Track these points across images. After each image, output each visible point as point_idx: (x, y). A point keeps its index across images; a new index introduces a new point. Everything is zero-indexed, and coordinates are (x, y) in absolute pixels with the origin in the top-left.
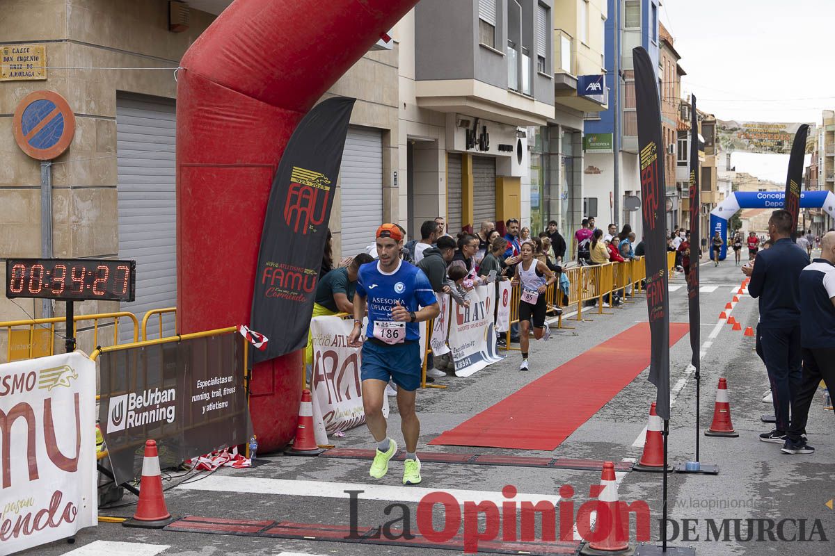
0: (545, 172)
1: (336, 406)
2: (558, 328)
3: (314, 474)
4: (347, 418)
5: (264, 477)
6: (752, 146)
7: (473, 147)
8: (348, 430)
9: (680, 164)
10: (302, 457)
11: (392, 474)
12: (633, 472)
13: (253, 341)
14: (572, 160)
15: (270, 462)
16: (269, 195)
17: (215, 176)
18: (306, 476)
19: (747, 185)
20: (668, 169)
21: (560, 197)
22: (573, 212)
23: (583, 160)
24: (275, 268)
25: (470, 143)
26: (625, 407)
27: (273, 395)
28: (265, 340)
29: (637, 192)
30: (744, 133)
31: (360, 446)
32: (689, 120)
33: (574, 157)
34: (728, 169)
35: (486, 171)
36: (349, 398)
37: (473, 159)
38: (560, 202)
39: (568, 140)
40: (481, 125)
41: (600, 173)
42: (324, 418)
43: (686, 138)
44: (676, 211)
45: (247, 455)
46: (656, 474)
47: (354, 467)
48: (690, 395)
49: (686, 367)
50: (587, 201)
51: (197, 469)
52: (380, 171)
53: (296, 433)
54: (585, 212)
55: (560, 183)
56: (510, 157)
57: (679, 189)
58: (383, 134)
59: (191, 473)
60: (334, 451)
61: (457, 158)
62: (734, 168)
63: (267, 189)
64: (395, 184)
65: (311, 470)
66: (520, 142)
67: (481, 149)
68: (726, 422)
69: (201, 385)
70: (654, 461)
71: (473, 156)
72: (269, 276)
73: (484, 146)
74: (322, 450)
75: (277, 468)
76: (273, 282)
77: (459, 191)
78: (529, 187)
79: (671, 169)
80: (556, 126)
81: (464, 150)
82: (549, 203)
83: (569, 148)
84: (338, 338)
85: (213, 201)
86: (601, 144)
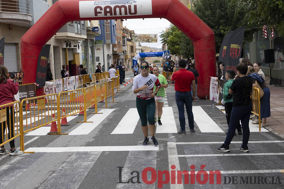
6: (141, 41)
7: (68, 47)
9: (123, 46)
20: (119, 48)
21: (89, 57)
23: (95, 47)
29: (111, 54)
32: (125, 33)
39: (91, 42)
40: (69, 41)
41: (100, 50)
43: (125, 38)
44: (123, 59)
54: (96, 60)
57: (124, 53)
61: (64, 50)
62: (141, 45)
66: (79, 44)
67: (70, 47)
73: (70, 46)
77: (65, 57)
79: (120, 47)
80: (88, 39)
81: (66, 47)
82: (87, 58)
83: (91, 44)
86: (100, 43)
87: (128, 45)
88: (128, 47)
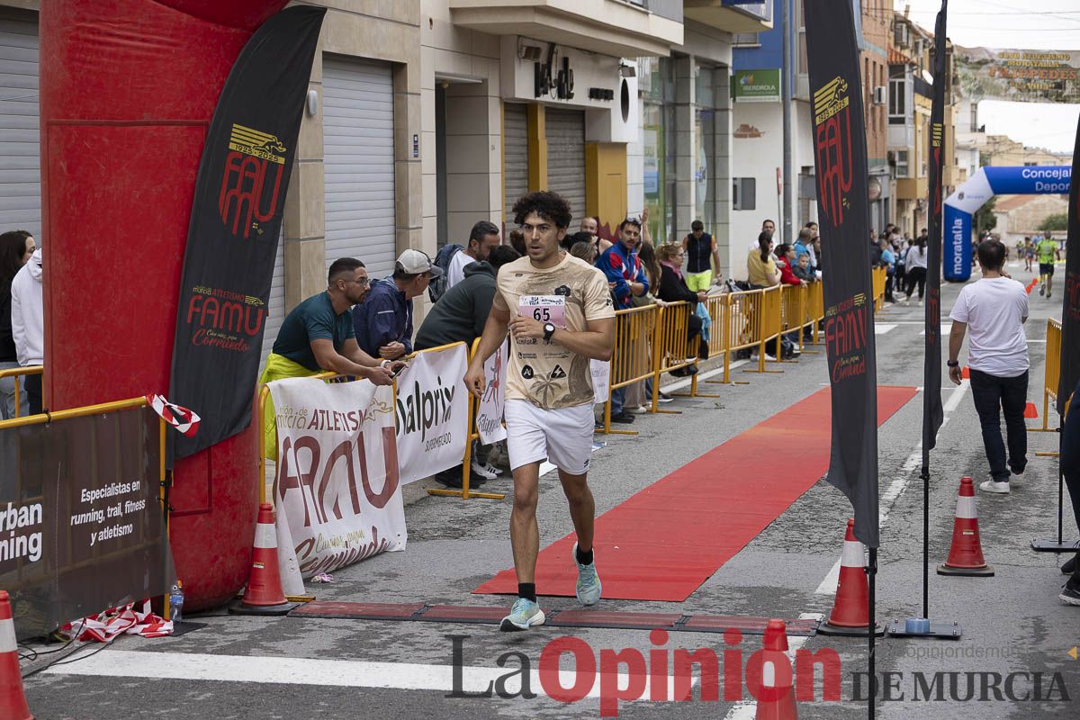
0: (667, 134)
1: (316, 529)
2: (690, 396)
3: (280, 645)
4: (336, 551)
5: (195, 651)
6: (1013, 90)
7: (546, 93)
8: (337, 570)
9: (892, 121)
10: (260, 617)
11: (412, 645)
12: (818, 636)
13: (175, 422)
14: (714, 113)
15: (205, 625)
16: (196, 174)
17: (106, 140)
18: (266, 648)
19: (1005, 156)
20: (874, 129)
21: (693, 177)
22: (714, 201)
23: (731, 114)
24: (205, 297)
25: (541, 85)
26: (802, 528)
27: (209, 512)
28: (196, 418)
30: (999, 69)
31: (358, 598)
33: (716, 110)
34: (974, 129)
35: (568, 133)
36: (339, 516)
37: (547, 113)
38: (693, 185)
39: (707, 81)
41: (758, 135)
42: (297, 550)
43: (903, 76)
44: (886, 200)
45: (167, 612)
46: (856, 639)
47: (348, 633)
48: (911, 507)
49: (905, 459)
50: (739, 183)
51: (82, 640)
52: (390, 133)
53: (249, 576)
54: (735, 201)
55: (693, 152)
56: (608, 110)
57: (892, 163)
58: (395, 70)
59: (70, 646)
60: (313, 606)
61: (520, 112)
62: (983, 127)
63: (195, 163)
64: (416, 156)
65: (276, 639)
66: (625, 83)
67: (560, 96)
68: (974, 551)
69: (89, 496)
70: (852, 617)
71: (546, 107)
72: (198, 310)
73: (565, 92)
74: (294, 604)
75: (216, 636)
76: (203, 318)
77: (524, 166)
78: (641, 161)
79: (877, 130)
80: (686, 56)
81: (532, 97)
82: (674, 186)
83: (708, 94)
84: (320, 415)
85: (105, 184)
86: (762, 87)
87: (920, 118)
88: (920, 127)
